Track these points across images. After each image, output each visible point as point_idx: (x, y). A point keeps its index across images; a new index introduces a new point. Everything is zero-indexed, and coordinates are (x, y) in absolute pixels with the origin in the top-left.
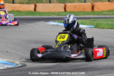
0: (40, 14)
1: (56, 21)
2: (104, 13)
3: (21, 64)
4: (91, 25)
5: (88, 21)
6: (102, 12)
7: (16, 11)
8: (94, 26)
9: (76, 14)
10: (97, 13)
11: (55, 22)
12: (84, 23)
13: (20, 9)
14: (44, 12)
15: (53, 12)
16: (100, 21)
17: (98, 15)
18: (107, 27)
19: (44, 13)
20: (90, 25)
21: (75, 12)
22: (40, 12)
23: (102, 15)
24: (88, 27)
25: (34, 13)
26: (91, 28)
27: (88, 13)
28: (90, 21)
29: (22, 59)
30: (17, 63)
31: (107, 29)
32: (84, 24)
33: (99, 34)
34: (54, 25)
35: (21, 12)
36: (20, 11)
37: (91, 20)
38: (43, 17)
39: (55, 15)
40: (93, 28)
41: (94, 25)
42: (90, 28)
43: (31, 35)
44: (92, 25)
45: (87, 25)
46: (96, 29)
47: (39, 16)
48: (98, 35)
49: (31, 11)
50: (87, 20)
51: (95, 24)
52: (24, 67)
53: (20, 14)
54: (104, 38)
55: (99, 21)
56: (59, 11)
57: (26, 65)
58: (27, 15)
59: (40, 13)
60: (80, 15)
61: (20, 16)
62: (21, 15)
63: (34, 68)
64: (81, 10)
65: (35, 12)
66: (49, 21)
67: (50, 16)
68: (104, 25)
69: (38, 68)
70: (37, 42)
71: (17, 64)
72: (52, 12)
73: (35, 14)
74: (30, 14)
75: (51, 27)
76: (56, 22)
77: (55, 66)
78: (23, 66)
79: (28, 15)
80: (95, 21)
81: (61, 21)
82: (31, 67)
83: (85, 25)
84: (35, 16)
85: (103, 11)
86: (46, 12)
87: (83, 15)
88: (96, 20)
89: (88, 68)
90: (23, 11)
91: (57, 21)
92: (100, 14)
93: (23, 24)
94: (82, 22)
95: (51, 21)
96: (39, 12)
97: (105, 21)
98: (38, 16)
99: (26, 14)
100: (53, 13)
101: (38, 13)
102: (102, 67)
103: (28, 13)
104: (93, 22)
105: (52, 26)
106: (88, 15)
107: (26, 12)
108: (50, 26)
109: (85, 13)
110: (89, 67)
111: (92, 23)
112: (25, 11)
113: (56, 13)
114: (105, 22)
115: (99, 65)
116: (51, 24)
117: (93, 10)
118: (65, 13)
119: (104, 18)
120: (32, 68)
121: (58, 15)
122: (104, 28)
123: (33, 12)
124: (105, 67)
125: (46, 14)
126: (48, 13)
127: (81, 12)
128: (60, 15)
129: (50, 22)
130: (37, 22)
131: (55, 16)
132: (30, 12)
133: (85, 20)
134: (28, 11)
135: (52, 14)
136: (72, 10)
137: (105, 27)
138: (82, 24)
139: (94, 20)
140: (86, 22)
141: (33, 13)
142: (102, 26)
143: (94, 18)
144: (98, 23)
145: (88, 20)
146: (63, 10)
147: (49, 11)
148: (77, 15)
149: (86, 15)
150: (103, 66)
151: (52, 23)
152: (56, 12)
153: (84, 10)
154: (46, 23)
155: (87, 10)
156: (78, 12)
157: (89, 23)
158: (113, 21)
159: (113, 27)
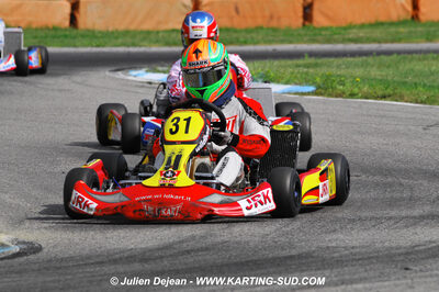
0: (96, 37)
1: (160, 69)
2: (353, 33)
3: (19, 243)
4: (300, 84)
5: (289, 66)
6: (345, 29)
8: (312, 89)
9: (242, 39)
10: (323, 33)
11: (155, 71)
12: (272, 75)
14: (110, 29)
15: (149, 32)
16: (338, 67)
17: (328, 41)
18: (366, 89)
19: (112, 33)
20: (296, 84)
21: (236, 31)
22: (93, 32)
23: (344, 41)
24: (289, 93)
25: (67, 33)
26: (303, 94)
27: (289, 36)
28: (298, 66)
29: (20, 222)
30: (4, 238)
31: (367, 98)
33: (334, 121)
34: (150, 83)
37: (301, 62)
38: (106, 49)
39: (157, 42)
40: (308, 94)
41: (314, 83)
42: (296, 93)
43: (56, 126)
44: (307, 82)
45: (287, 83)
46: (320, 98)
47: (92, 46)
48: (331, 125)
49: (55, 29)
50: (283, 62)
51: (318, 80)
52: (32, 257)
54: (355, 137)
55: (334, 68)
56: (170, 26)
57: (40, 249)
58: (40, 43)
59: (92, 36)
60: (256, 44)
63: (71, 258)
64: (260, 22)
65: (74, 32)
66: (131, 68)
67: (134, 45)
68: (354, 83)
69: (89, 257)
71: (3, 245)
72: (142, 32)
73: (75, 38)
74: (54, 37)
75: (141, 90)
76: (159, 72)
77: (158, 249)
78: (26, 254)
80: (316, 65)
83: (278, 82)
84: (75, 46)
85: (351, 27)
86: (117, 30)
87: (270, 42)
88: (319, 61)
89: (291, 257)
91: (165, 68)
92: (336, 37)
94: (267, 69)
95: (141, 68)
96: (88, 30)
97: (356, 65)
98: (84, 46)
99: (36, 37)
100: (147, 36)
101: (83, 36)
102: (346, 256)
103: (46, 37)
104: (311, 70)
105: (142, 87)
106: (291, 42)
107: (36, 29)
108: (137, 86)
109: (275, 33)
110: (294, 252)
111: (307, 73)
112: (34, 26)
113: (160, 35)
114: (359, 72)
115: (334, 244)
116: (139, 79)
117: (307, 24)
119: (353, 54)
120: (62, 260)
121: (168, 44)
122: (352, 95)
123: (61, 29)
124: (360, 253)
125: (120, 41)
126: (126, 33)
127: (262, 28)
129: (134, 73)
130: (83, 73)
131: (155, 49)
132: (52, 33)
133: (276, 63)
134: (47, 28)
135: (144, 39)
136: (225, 23)
137: (356, 90)
138: (266, 78)
139: (312, 60)
140: (282, 70)
141: (66, 36)
142: (348, 88)
143: (312, 54)
144: (328, 77)
145: (289, 62)
147: (132, 27)
148: (245, 43)
149: (282, 42)
150: (353, 248)
151: (142, 75)
152: (158, 32)
153: (274, 24)
154: (120, 75)
155: (285, 23)
156: (248, 31)
157: (292, 73)
158: (388, 67)
159: (389, 91)
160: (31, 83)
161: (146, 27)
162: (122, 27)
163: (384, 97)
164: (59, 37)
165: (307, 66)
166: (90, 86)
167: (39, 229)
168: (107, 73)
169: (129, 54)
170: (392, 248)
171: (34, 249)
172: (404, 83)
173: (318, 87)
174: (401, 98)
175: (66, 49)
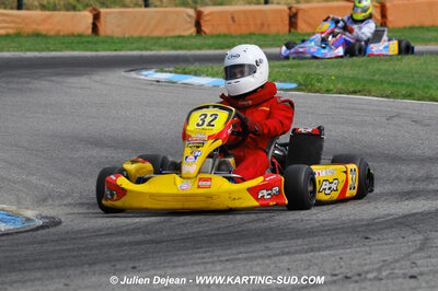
0: (114, 42)
1: (167, 69)
3: (42, 217)
4: (285, 81)
7: (28, 36)
8: (294, 86)
11: (162, 71)
13: (42, 29)
14: (127, 36)
15: (159, 38)
16: (318, 66)
18: (339, 86)
19: (128, 39)
20: (281, 81)
21: (232, 37)
22: (112, 38)
25: (90, 39)
26: (287, 90)
27: (277, 40)
28: (283, 66)
29: (45, 200)
30: (30, 213)
31: (340, 93)
33: (312, 113)
34: (158, 81)
35: (45, 36)
36: (44, 33)
37: (286, 63)
38: (122, 53)
39: (165, 46)
40: (291, 90)
41: (296, 81)
43: (78, 119)
44: (291, 80)
46: (302, 93)
47: (111, 50)
49: (80, 36)
50: (271, 63)
51: (299, 78)
52: (52, 230)
53: (43, 46)
55: (313, 68)
56: (177, 33)
57: (60, 223)
58: (67, 48)
59: (111, 42)
61: (43, 50)
62: (48, 49)
64: (253, 29)
65: (96, 38)
66: (142, 69)
67: (146, 49)
68: (330, 81)
69: (100, 230)
70: (97, 142)
71: (28, 220)
72: (153, 38)
73: (96, 43)
74: (79, 43)
75: (150, 88)
76: (166, 72)
78: (48, 227)
79: (74, 50)
80: (299, 66)
81: (184, 66)
82: (76, 228)
84: (96, 50)
86: (132, 37)
89: (271, 228)
90: (52, 33)
91: (171, 69)
93: (54, 78)
95: (151, 69)
96: (107, 37)
97: (332, 66)
98: (104, 50)
99: (63, 43)
100: (157, 41)
101: (103, 42)
103: (72, 43)
104: (294, 70)
105: (151, 84)
107: (64, 36)
108: (147, 84)
109: (265, 38)
110: (273, 224)
111: (290, 72)
112: (62, 33)
113: (169, 40)
114: (334, 71)
116: (149, 78)
117: (292, 30)
118: (199, 41)
120: (78, 232)
121: (175, 48)
122: (328, 91)
123: (88, 36)
125: (135, 45)
126: (140, 39)
127: (251, 34)
128: (181, 48)
129: (145, 73)
130: (102, 73)
131: (164, 52)
132: (78, 39)
134: (73, 35)
135: (155, 44)
136: (222, 30)
137: (331, 87)
139: (296, 61)
141: (88, 42)
142: (324, 86)
144: (308, 75)
145: (277, 63)
146: (193, 30)
147: (145, 34)
150: (323, 220)
151: (152, 75)
152: (166, 38)
153: (265, 30)
154: (133, 75)
155: (274, 30)
156: (242, 36)
157: (278, 72)
158: (360, 67)
159: (359, 88)
160: (57, 83)
161: (157, 33)
162: (136, 35)
163: (355, 92)
164: (83, 43)
165: (292, 66)
166: (107, 84)
167: (60, 206)
168: (123, 73)
169: (141, 57)
170: (355, 220)
171: (55, 223)
172: (372, 81)
173: (300, 84)
174: (369, 93)
175: (88, 54)
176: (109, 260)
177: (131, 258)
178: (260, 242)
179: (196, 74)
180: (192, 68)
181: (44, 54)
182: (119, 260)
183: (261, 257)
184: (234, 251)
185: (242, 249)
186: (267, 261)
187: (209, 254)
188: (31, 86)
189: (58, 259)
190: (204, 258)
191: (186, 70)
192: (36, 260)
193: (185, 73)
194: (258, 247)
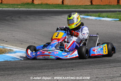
0: (68, 7)
1: (82, 14)
4: (116, 18)
7: (44, 4)
12: (109, 16)
13: (48, 2)
14: (71, 5)
20: (114, 18)
21: (101, 6)
32: (109, 18)
36: (49, 4)
37: (116, 13)
38: (70, 10)
39: (82, 8)
40: (117, 21)
42: (115, 21)
45: (112, 18)
47: (67, 9)
50: (112, 13)
51: (120, 17)
56: (85, 4)
60: (106, 9)
61: (48, 8)
62: (50, 8)
64: (107, 3)
65: (63, 5)
67: (77, 9)
73: (63, 7)
76: (82, 15)
79: (56, 8)
80: (120, 14)
81: (87, 13)
87: (109, 8)
90: (51, 4)
91: (84, 14)
96: (66, 5)
98: (65, 9)
99: (54, 7)
103: (56, 6)
106: (114, 8)
109: (110, 6)
111: (117, 16)
112: (54, 4)
117: (118, 4)
118: (91, 6)
121: (85, 8)
123: (61, 5)
125: (74, 7)
127: (106, 5)
128: (86, 9)
131: (82, 10)
132: (58, 5)
133: (110, 13)
135: (79, 7)
136: (98, 4)
138: (107, 17)
140: (111, 15)
143: (119, 11)
145: (113, 13)
146: (90, 3)
147: (77, 4)
148: (103, 8)
149: (112, 8)
152: (82, 6)
153: (110, 4)
155: (113, 4)
156: (104, 5)
157: (114, 16)
160: (52, 17)
161: (80, 4)
162: (74, 4)
164: (59, 7)
173: (120, 19)
175: (61, 10)
176: (65, 67)
177: (72, 67)
178: (107, 63)
179: (91, 16)
180: (89, 14)
181: (49, 9)
182: (68, 67)
183: (108, 68)
184: (100, 66)
185: (103, 65)
186: (110, 69)
187: (93, 66)
188: (45, 18)
189: (51, 66)
190: (92, 67)
191: (88, 15)
192: (45, 67)
193: (87, 16)
194: (107, 65)
